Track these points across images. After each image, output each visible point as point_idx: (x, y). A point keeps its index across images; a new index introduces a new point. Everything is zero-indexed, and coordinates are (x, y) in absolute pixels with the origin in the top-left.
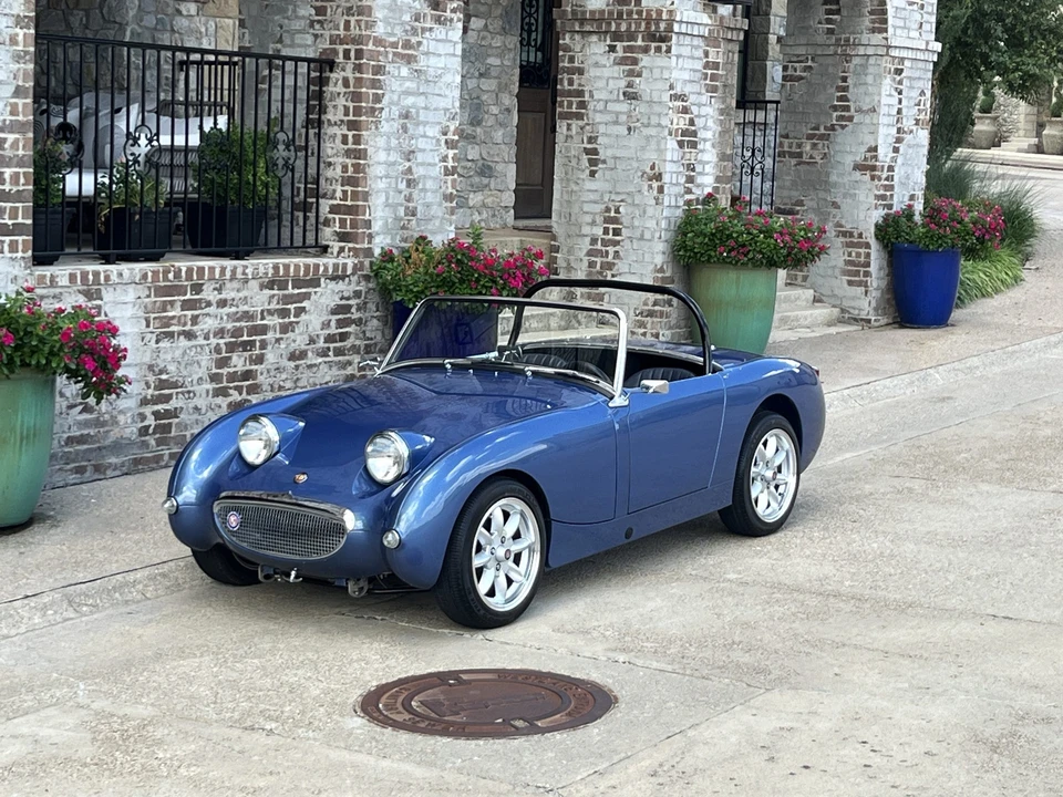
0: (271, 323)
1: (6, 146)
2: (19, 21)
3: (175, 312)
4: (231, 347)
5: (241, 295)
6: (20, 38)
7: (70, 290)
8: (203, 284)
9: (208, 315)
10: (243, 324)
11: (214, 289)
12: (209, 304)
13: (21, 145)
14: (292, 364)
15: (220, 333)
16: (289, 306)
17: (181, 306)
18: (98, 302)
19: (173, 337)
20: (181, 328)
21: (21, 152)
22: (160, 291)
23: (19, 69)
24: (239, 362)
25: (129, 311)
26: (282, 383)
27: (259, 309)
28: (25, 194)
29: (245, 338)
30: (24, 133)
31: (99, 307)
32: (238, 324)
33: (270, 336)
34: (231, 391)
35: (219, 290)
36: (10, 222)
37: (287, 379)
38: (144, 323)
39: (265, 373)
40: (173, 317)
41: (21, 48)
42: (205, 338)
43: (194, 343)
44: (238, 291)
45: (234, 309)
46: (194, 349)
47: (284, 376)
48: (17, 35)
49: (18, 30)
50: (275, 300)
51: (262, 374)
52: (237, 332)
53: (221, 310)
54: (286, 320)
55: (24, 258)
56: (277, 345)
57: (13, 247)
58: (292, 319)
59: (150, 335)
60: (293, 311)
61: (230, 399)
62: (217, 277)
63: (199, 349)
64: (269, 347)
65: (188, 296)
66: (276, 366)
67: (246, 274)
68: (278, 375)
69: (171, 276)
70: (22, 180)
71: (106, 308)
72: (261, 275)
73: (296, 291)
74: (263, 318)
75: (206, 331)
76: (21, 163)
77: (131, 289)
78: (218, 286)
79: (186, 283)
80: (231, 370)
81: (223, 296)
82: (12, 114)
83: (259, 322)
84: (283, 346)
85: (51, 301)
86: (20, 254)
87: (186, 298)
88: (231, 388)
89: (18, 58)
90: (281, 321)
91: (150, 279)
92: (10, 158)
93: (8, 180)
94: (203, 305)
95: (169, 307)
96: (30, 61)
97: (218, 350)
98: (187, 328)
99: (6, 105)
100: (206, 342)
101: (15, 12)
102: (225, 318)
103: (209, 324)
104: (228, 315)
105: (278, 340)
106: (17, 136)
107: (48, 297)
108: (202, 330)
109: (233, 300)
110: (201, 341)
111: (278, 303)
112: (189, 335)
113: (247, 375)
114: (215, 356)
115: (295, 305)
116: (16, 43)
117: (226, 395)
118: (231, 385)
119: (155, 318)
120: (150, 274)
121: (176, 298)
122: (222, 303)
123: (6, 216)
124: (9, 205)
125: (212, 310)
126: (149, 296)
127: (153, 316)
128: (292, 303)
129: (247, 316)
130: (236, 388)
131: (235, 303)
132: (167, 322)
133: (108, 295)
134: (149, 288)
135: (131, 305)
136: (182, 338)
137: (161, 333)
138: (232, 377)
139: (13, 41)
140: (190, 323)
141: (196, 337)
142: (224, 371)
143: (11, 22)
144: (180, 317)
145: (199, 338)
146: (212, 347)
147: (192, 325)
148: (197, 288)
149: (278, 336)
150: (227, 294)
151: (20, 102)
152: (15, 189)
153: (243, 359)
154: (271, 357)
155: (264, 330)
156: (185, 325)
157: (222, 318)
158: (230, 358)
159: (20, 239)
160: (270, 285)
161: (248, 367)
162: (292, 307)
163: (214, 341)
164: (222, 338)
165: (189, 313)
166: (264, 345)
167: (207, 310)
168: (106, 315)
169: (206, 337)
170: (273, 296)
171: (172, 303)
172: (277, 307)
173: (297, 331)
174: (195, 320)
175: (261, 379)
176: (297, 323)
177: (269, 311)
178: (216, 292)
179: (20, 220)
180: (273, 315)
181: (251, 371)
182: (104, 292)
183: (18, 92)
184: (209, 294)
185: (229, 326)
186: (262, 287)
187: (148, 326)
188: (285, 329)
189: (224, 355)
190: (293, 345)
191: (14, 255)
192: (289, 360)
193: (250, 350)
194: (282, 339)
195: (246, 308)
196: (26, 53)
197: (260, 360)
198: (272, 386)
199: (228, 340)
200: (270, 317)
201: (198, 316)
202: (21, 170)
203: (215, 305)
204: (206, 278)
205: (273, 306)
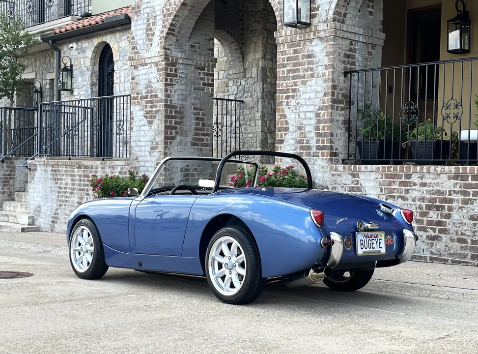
0: (456, 198)
1: (320, 116)
2: (326, 67)
3: (396, 186)
4: (429, 208)
5: (435, 181)
6: (327, 73)
7: (345, 173)
8: (412, 174)
9: (414, 189)
10: (436, 196)
11: (419, 177)
12: (415, 184)
13: (326, 115)
14: (472, 222)
15: (423, 199)
16: (469, 190)
17: (399, 184)
18: (357, 179)
19: (395, 198)
20: (398, 194)
21: (326, 118)
22: (387, 176)
23: (326, 86)
24: (434, 215)
25: (372, 184)
26: (463, 232)
27: (448, 190)
28: (328, 133)
29: (438, 204)
30: (327, 110)
31: (358, 181)
32: (433, 196)
33: (454, 204)
34: (429, 230)
35: (422, 178)
36: (321, 145)
37: (467, 230)
38: (380, 190)
39: (451, 224)
40: (395, 189)
41: (327, 77)
42: (412, 201)
43: (406, 202)
44: (434, 179)
45: (431, 188)
46: (407, 206)
47: (465, 228)
48: (325, 72)
49: (326, 70)
50: (458, 186)
51: (449, 224)
52: (433, 200)
53: (421, 188)
54: (467, 197)
55: (326, 159)
56: (460, 210)
57: (323, 155)
58: (471, 197)
59: (383, 196)
60: (471, 193)
61: (428, 234)
62: (418, 171)
63: (409, 206)
64: (455, 211)
65: (403, 180)
66: (460, 222)
67: (437, 171)
68: (461, 227)
69: (392, 169)
70: (326, 129)
71: (361, 182)
72: (446, 172)
73: (474, 182)
74: (450, 194)
75: (413, 198)
76: (326, 122)
77: (373, 174)
78: (421, 176)
79: (401, 173)
80: (429, 219)
81: (424, 181)
82: (322, 103)
83: (447, 196)
84: (464, 211)
85: (337, 177)
86: (325, 158)
87: (401, 180)
88: (428, 228)
89: (325, 81)
90: (463, 197)
91: (381, 170)
92: (322, 120)
93: (321, 129)
94: (412, 185)
95: (392, 184)
96: (330, 82)
97: (420, 207)
98: (403, 194)
99: (320, 100)
100: (413, 203)
101: (324, 64)
102: (425, 192)
103: (414, 194)
104: (427, 191)
105: (461, 208)
106: (325, 111)
107: (335, 175)
108: (411, 197)
109: (431, 183)
110: (411, 202)
111: (460, 187)
112: (404, 198)
113: (439, 223)
114: (419, 210)
115: (473, 190)
116: (325, 76)
117: (426, 231)
118: (429, 227)
119: (385, 188)
120: (381, 168)
121: (396, 180)
122: (424, 185)
123: (320, 143)
124: (321, 138)
125: (417, 187)
126: (382, 178)
127: (383, 187)
128: (471, 189)
129: (438, 192)
130: (431, 229)
131: (431, 185)
132: (392, 191)
133: (362, 176)
134: (382, 175)
135: (373, 182)
136: (400, 199)
137: (388, 195)
138: (430, 223)
139: (324, 75)
140: (404, 192)
141: (408, 200)
142: (425, 219)
143: (323, 68)
144: (398, 189)
145: (409, 200)
146: (417, 206)
147: (405, 193)
148: (409, 176)
149: (460, 205)
150: (427, 180)
151: (326, 98)
152: (324, 132)
153: (436, 214)
154: (455, 216)
155: (451, 201)
156: (401, 193)
157: (423, 192)
158: (428, 213)
159: (325, 151)
160: (456, 177)
161: (439, 219)
162: (471, 191)
163: (418, 203)
164: (422, 202)
165: (404, 188)
166: (450, 209)
167: (414, 187)
168: (361, 185)
169: (414, 200)
170: (457, 183)
171: (394, 182)
172: (460, 189)
173: (475, 204)
174: (407, 191)
175: (449, 227)
176: (475, 200)
177: (454, 192)
178: (419, 179)
179: (325, 144)
180: (457, 193)
181: (442, 221)
182: (360, 175)
183: (325, 95)
184: (415, 179)
185: (428, 196)
186: (450, 178)
187: (381, 191)
188: (466, 202)
189: (424, 210)
190: (472, 211)
191: (323, 158)
192: (470, 219)
193: (441, 211)
194: (464, 207)
195: (438, 188)
196: (328, 79)
197: (448, 216)
198: (456, 232)
199: (427, 203)
200: (455, 195)
201: (409, 190)
202: (326, 125)
203: (419, 185)
204: (411, 171)
205: (457, 189)
